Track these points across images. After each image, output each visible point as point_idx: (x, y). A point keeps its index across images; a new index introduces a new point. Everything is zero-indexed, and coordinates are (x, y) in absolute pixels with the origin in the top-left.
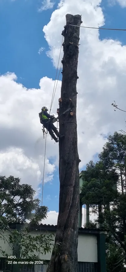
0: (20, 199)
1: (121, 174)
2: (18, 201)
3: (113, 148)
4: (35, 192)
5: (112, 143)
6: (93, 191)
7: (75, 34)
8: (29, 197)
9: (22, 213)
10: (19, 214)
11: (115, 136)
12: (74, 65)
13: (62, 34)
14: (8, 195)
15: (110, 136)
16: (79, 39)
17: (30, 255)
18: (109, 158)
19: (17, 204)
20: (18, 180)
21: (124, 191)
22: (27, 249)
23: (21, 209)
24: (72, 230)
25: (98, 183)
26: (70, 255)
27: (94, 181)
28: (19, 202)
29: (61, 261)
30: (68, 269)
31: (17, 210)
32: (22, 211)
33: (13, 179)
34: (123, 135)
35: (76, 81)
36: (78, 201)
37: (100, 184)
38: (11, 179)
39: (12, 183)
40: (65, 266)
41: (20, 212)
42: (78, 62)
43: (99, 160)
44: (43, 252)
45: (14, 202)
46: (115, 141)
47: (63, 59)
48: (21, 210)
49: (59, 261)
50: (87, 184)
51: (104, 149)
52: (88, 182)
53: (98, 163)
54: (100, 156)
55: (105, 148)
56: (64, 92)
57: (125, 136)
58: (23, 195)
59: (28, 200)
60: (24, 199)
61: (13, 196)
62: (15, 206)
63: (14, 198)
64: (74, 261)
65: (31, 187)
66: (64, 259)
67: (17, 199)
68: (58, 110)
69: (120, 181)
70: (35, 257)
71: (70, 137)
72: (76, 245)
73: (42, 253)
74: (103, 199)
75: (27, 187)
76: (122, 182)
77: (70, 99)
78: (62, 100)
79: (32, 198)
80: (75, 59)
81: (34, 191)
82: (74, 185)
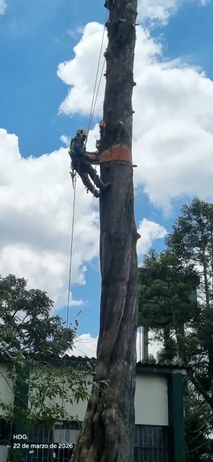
0: (26, 316)
1: (205, 272)
2: (22, 320)
3: (191, 227)
4: (53, 304)
5: (190, 219)
6: (156, 302)
7: (129, 4)
8: (42, 313)
9: (29, 341)
10: (25, 343)
11: (194, 205)
12: (127, 61)
13: (106, 6)
14: (6, 310)
15: (185, 206)
16: (136, 14)
17: (47, 406)
18: (184, 245)
19: (21, 325)
20: (23, 282)
21: (210, 302)
22: (42, 394)
23: (27, 334)
24: (126, 363)
25: (165, 287)
26: (122, 410)
27: (159, 284)
28: (25, 321)
29: (104, 421)
30: (117, 436)
31: (22, 335)
32: (29, 337)
33: (15, 280)
34: (207, 205)
35: (131, 89)
36: (136, 310)
37: (168, 290)
38: (11, 280)
39: (13, 288)
40: (111, 431)
41: (26, 339)
42: (134, 55)
43: (166, 248)
44: (73, 398)
45: (16, 322)
46: (194, 215)
47: (107, 49)
48: (27, 336)
49: (101, 421)
50: (145, 289)
51: (175, 229)
52: (147, 286)
53: (164, 253)
54: (166, 241)
55: (177, 226)
56: (109, 109)
57: (211, 205)
58: (32, 309)
59: (40, 317)
60: (34, 315)
61: (14, 312)
62: (18, 328)
63: (16, 315)
64: (128, 421)
65: (46, 294)
66: (111, 417)
67: (22, 316)
68: (98, 142)
69: (204, 285)
70: (58, 410)
71: (121, 192)
72: (132, 392)
73: (72, 402)
74: (174, 316)
75: (38, 295)
76: (207, 288)
77: (121, 122)
78: (105, 125)
79: (47, 315)
80: (129, 50)
81: (51, 302)
82: (127, 280)
